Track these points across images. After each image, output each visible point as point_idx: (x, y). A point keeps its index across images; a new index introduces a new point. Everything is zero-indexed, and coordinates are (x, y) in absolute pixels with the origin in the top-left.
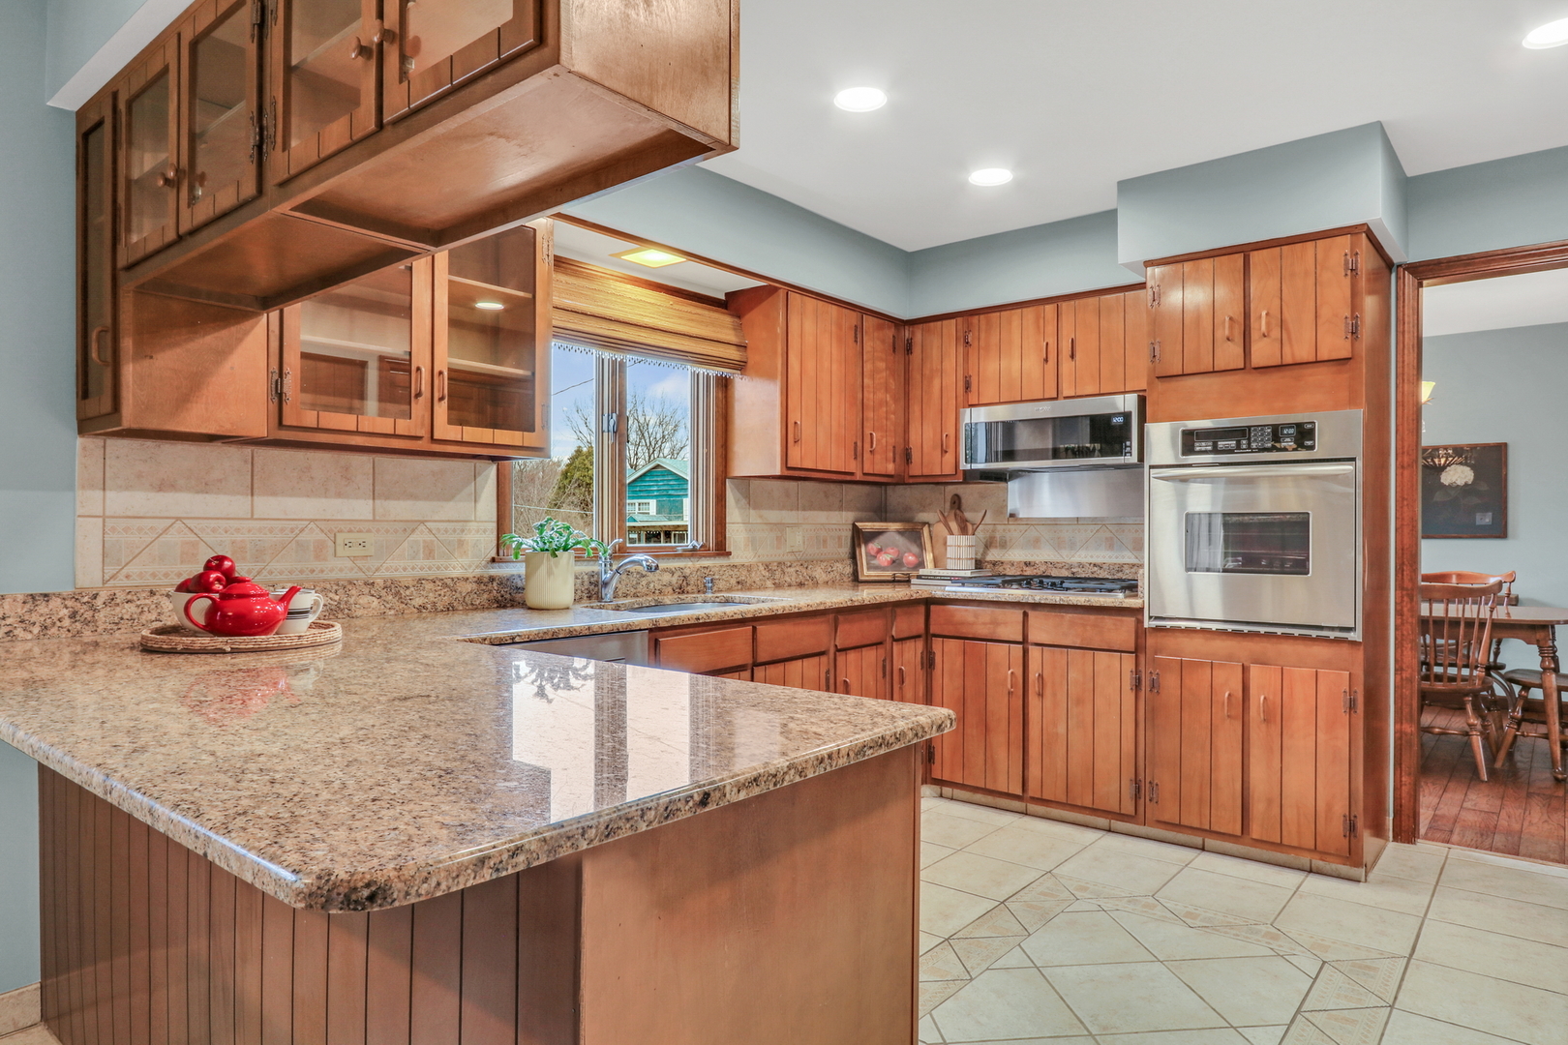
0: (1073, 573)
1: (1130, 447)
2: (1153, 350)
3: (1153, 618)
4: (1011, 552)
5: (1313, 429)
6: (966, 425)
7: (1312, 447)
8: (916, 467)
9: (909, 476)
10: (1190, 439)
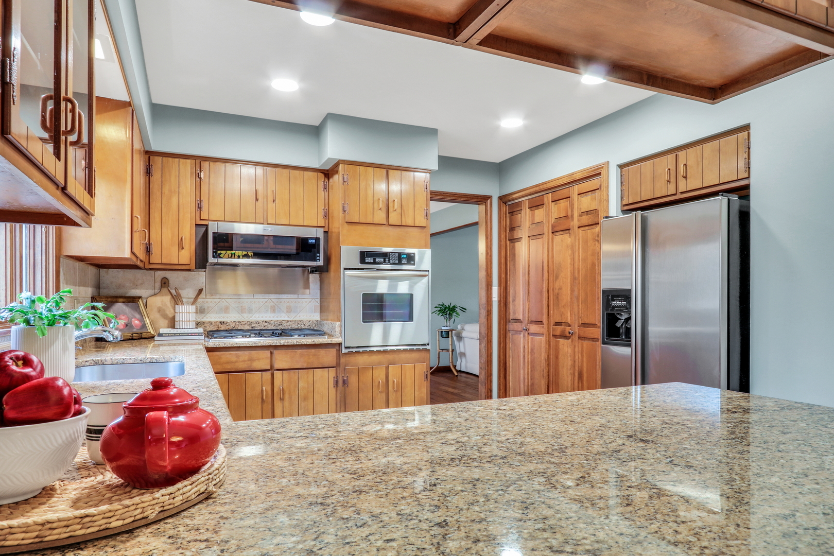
0: (253, 327)
1: (319, 256)
2: (344, 207)
3: (346, 348)
4: (208, 316)
5: (414, 256)
6: (214, 233)
7: (414, 264)
8: (155, 258)
9: (150, 263)
10: (363, 256)
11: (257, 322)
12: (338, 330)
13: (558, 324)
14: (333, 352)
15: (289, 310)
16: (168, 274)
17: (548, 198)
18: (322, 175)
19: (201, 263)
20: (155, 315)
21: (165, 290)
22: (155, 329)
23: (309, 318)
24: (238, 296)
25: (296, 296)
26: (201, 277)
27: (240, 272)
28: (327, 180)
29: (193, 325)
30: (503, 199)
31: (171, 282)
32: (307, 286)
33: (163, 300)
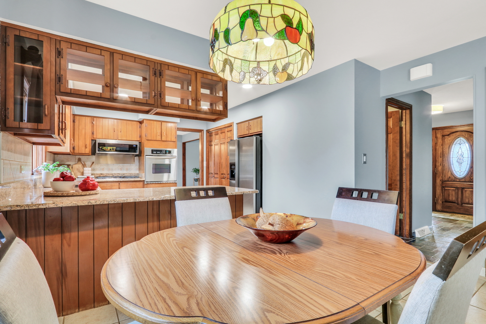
1: (137, 151)
2: (146, 135)
3: (146, 182)
4: (96, 171)
5: (171, 151)
6: (98, 143)
7: (171, 154)
8: (76, 151)
9: (74, 153)
10: (153, 151)
11: (115, 174)
12: (143, 176)
13: (222, 174)
14: (142, 183)
15: (127, 170)
16: (81, 157)
17: (220, 132)
18: (139, 123)
19: (93, 153)
20: (76, 171)
21: (79, 162)
22: (76, 176)
23: (134, 172)
24: (107, 164)
25: (130, 165)
26: (93, 158)
27: (108, 156)
28: (140, 125)
29: (91, 174)
30: (208, 131)
31: (82, 159)
32: (134, 161)
33: (79, 166)
